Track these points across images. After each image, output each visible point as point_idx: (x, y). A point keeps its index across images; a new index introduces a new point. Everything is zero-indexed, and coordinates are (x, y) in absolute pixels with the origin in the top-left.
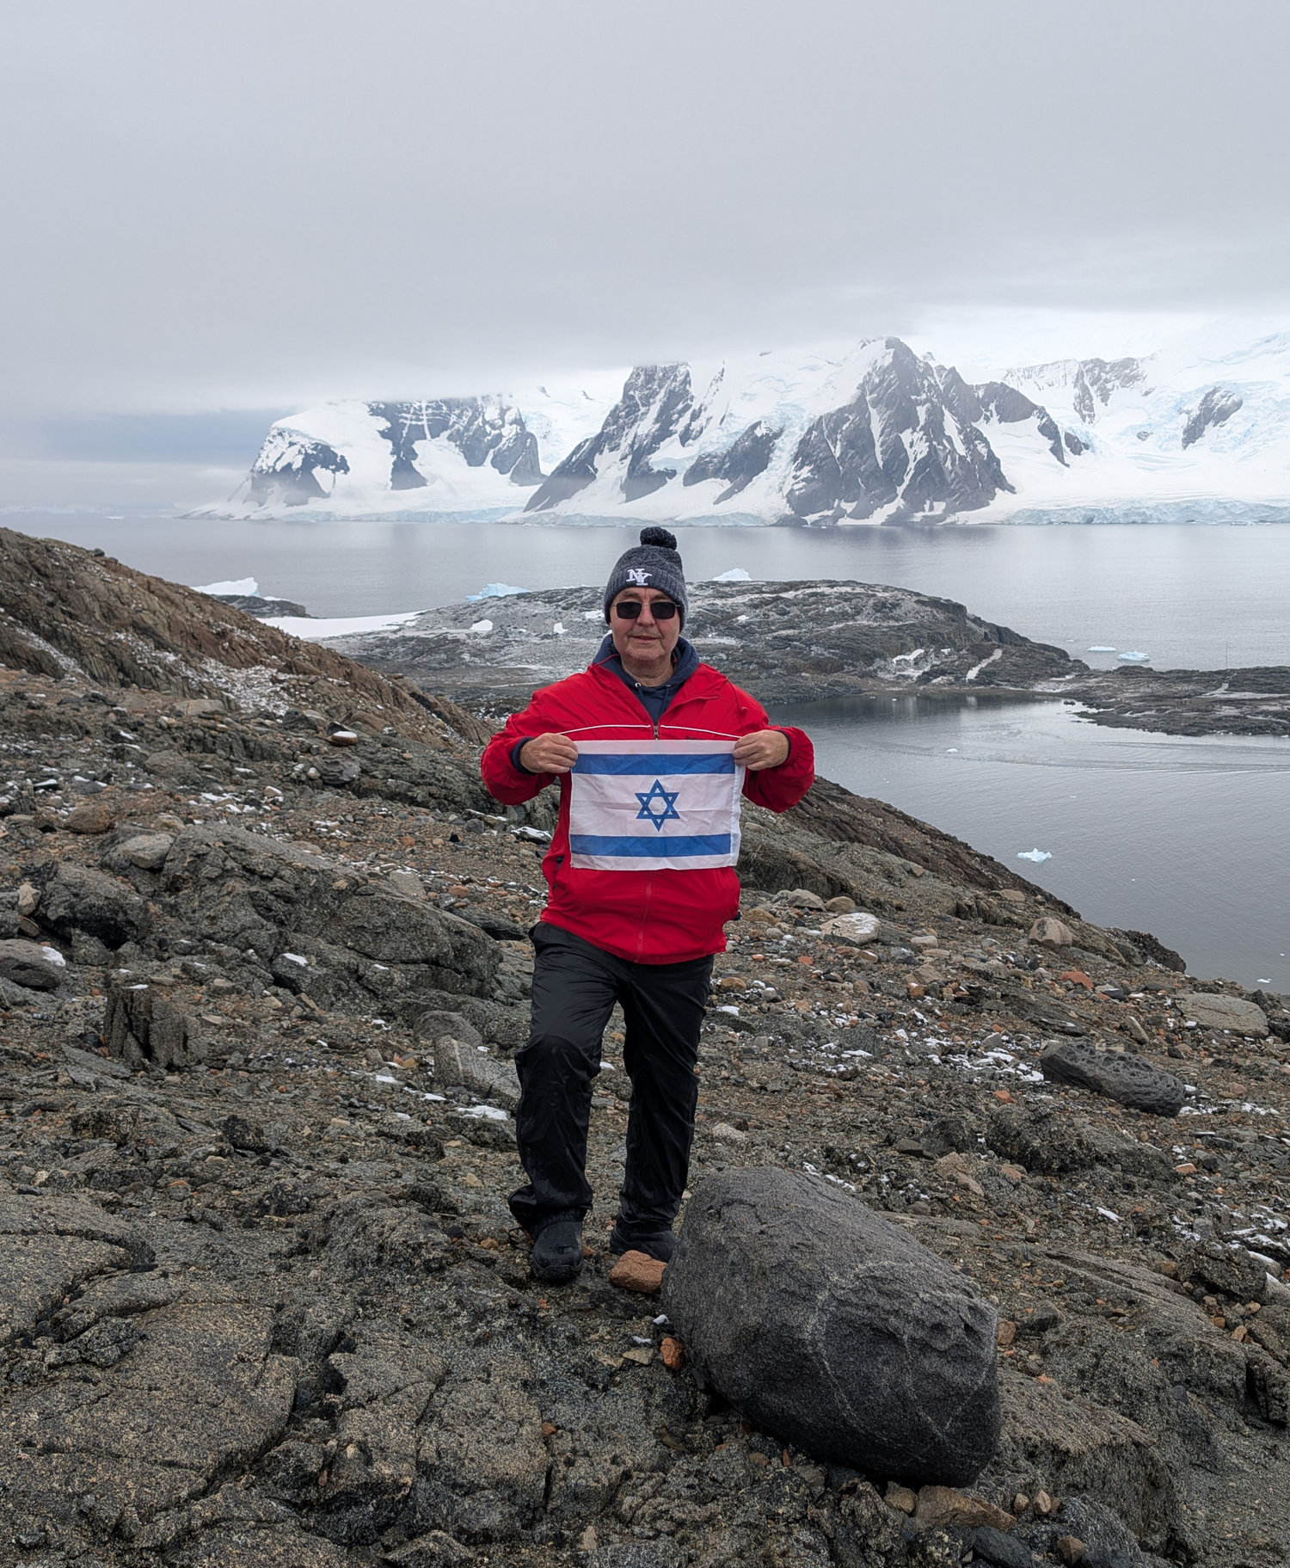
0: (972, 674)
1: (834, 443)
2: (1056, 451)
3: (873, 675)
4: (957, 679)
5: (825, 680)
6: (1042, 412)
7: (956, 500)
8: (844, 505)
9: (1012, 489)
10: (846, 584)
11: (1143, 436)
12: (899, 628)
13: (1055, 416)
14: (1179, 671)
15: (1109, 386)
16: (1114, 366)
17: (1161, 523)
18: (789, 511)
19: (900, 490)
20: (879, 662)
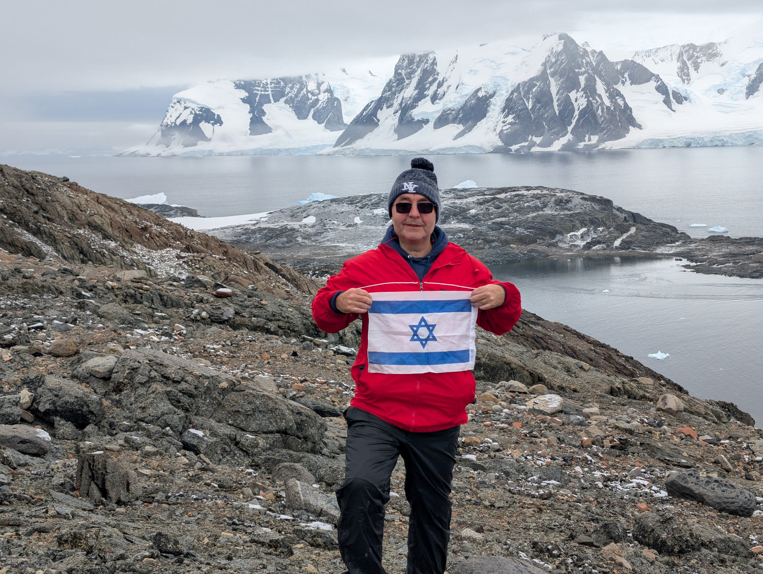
0: (617, 243)
1: (528, 100)
2: (667, 102)
3: (555, 245)
4: (608, 246)
5: (525, 249)
6: (658, 78)
7: (605, 134)
8: (535, 139)
9: (640, 127)
10: (537, 188)
11: (721, 91)
12: (571, 215)
13: (665, 79)
14: (747, 238)
15: (699, 60)
16: (702, 48)
17: (733, 145)
18: (500, 143)
19: (570, 129)
20: (559, 237)
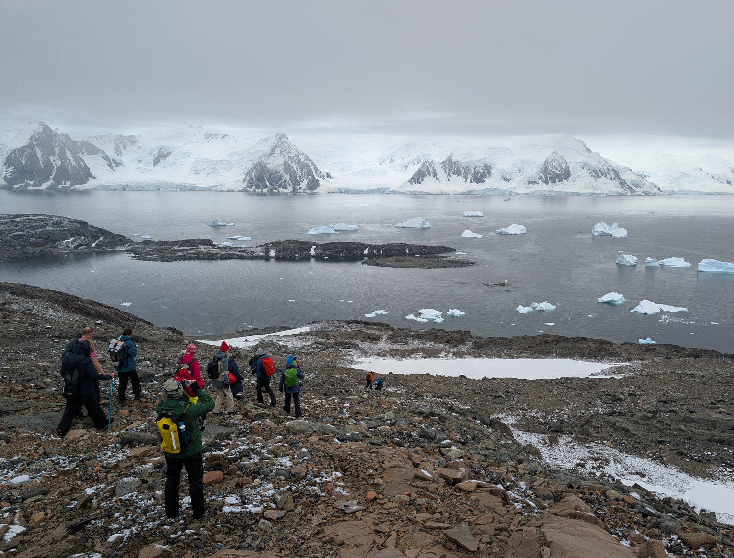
0: (93, 245)
1: (22, 159)
2: (110, 165)
3: (56, 247)
4: (88, 247)
6: (103, 152)
7: (74, 181)
8: (29, 182)
9: (95, 178)
10: (40, 215)
11: (140, 162)
12: (64, 230)
13: (108, 153)
14: (162, 241)
15: (126, 144)
16: (127, 138)
17: (149, 190)
18: (5, 183)
19: (52, 177)
20: (58, 243)
